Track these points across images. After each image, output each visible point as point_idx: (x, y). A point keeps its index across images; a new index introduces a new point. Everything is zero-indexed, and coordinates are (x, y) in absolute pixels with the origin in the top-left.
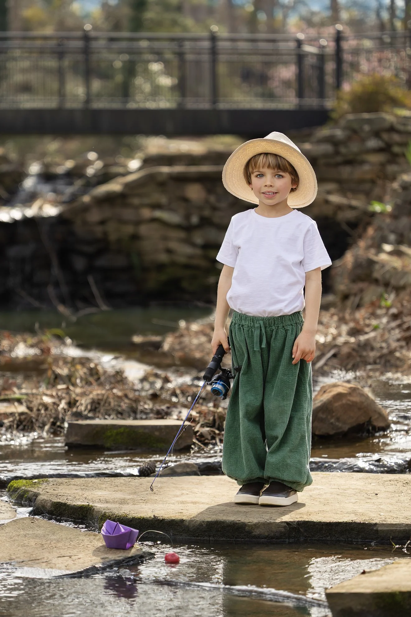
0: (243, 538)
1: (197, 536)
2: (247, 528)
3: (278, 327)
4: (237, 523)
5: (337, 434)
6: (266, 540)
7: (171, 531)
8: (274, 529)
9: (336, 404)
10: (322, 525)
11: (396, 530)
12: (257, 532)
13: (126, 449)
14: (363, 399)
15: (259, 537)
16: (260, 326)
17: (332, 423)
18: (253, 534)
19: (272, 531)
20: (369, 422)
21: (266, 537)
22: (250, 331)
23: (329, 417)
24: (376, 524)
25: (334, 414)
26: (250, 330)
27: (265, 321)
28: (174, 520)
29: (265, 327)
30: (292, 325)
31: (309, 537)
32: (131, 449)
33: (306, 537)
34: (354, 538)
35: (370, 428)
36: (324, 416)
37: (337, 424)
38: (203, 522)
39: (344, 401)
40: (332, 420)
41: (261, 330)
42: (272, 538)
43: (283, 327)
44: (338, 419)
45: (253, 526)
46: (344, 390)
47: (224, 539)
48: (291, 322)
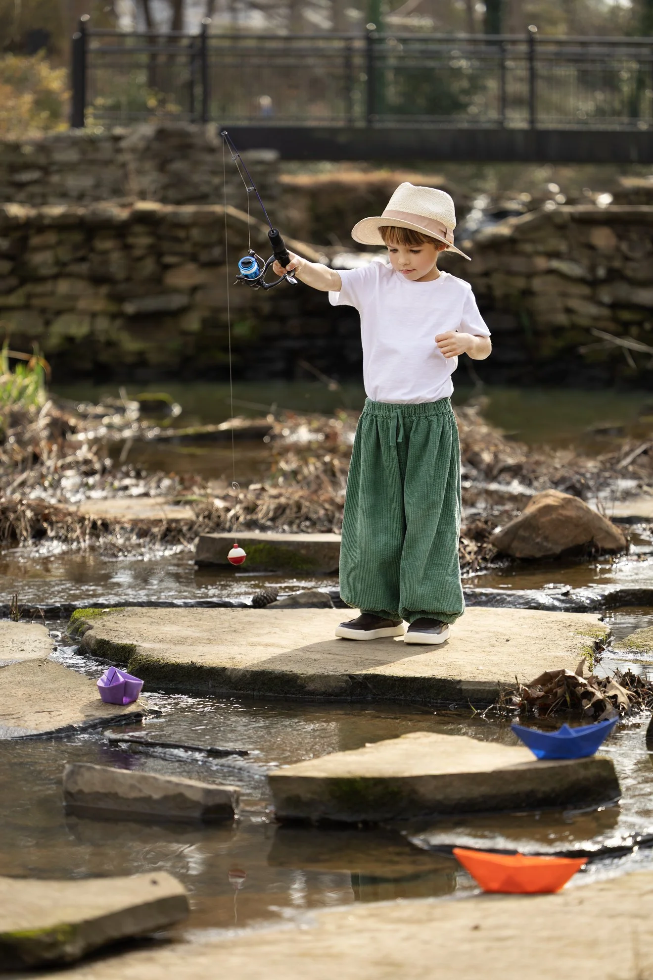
0: (293, 694)
1: (240, 690)
2: (299, 681)
3: (420, 417)
4: (286, 675)
5: (545, 557)
6: (322, 697)
7: (210, 682)
8: (333, 684)
9: (543, 520)
10: (395, 680)
11: (484, 689)
12: (311, 687)
13: (266, 570)
14: (581, 513)
15: (313, 693)
16: (398, 416)
17: (538, 543)
18: (306, 689)
19: (330, 686)
20: (592, 543)
21: (323, 694)
22: (385, 423)
23: (534, 535)
24: (460, 681)
25: (540, 532)
26: (385, 420)
27: (403, 409)
28: (215, 667)
29: (404, 418)
30: (437, 415)
31: (378, 695)
32: (271, 571)
33: (374, 695)
34: (433, 699)
35: (593, 550)
36: (527, 534)
37: (545, 544)
38: (247, 671)
39: (554, 516)
40: (538, 540)
41: (398, 421)
42: (330, 695)
43: (426, 417)
44: (546, 538)
45: (307, 680)
46: (554, 501)
47: (271, 694)
48: (436, 411)
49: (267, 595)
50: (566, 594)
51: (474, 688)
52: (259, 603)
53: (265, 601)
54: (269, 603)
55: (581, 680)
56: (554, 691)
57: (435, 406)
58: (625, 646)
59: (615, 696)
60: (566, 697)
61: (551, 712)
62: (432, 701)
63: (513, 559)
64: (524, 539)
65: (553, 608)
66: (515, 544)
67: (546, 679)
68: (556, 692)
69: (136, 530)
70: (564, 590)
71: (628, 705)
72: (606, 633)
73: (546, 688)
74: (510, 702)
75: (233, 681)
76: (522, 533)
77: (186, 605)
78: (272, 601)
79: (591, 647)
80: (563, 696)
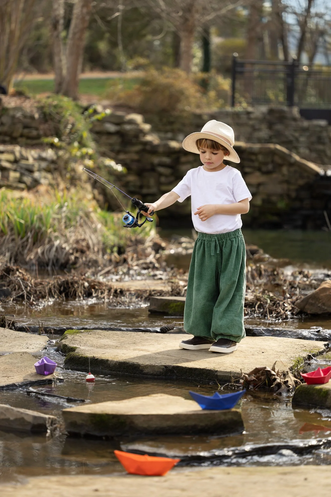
0: (138, 374)
1: (114, 371)
2: (140, 368)
3: (226, 240)
5: (323, 314)
6: (151, 376)
7: (101, 366)
8: (156, 370)
9: (322, 295)
10: (187, 369)
11: (228, 375)
12: (146, 371)
15: (147, 374)
17: (319, 307)
18: (144, 372)
21: (152, 374)
23: (317, 302)
24: (217, 371)
25: (320, 301)
29: (219, 240)
30: (235, 238)
31: (179, 376)
33: (177, 376)
34: (204, 379)
36: (313, 302)
37: (323, 307)
38: (117, 362)
39: (328, 293)
40: (320, 305)
41: (216, 242)
42: (155, 375)
43: (230, 239)
44: (324, 304)
45: (144, 367)
46: (328, 286)
47: (127, 374)
48: (234, 236)
49: (168, 327)
50: (318, 332)
51: (223, 374)
52: (164, 331)
53: (166, 330)
54: (168, 331)
55: (273, 372)
56: (260, 377)
57: (234, 233)
58: (323, 357)
59: (288, 381)
60: (266, 381)
61: (256, 388)
62: (204, 380)
63: (306, 314)
64: (312, 304)
65: (310, 339)
66: (307, 307)
67: (257, 371)
68: (261, 378)
69: (137, 295)
70: (319, 329)
71: (293, 386)
72: (320, 351)
73: (256, 376)
74: (238, 382)
75: (111, 366)
76: (310, 301)
77: (127, 330)
78: (170, 330)
79: (304, 357)
80: (265, 380)
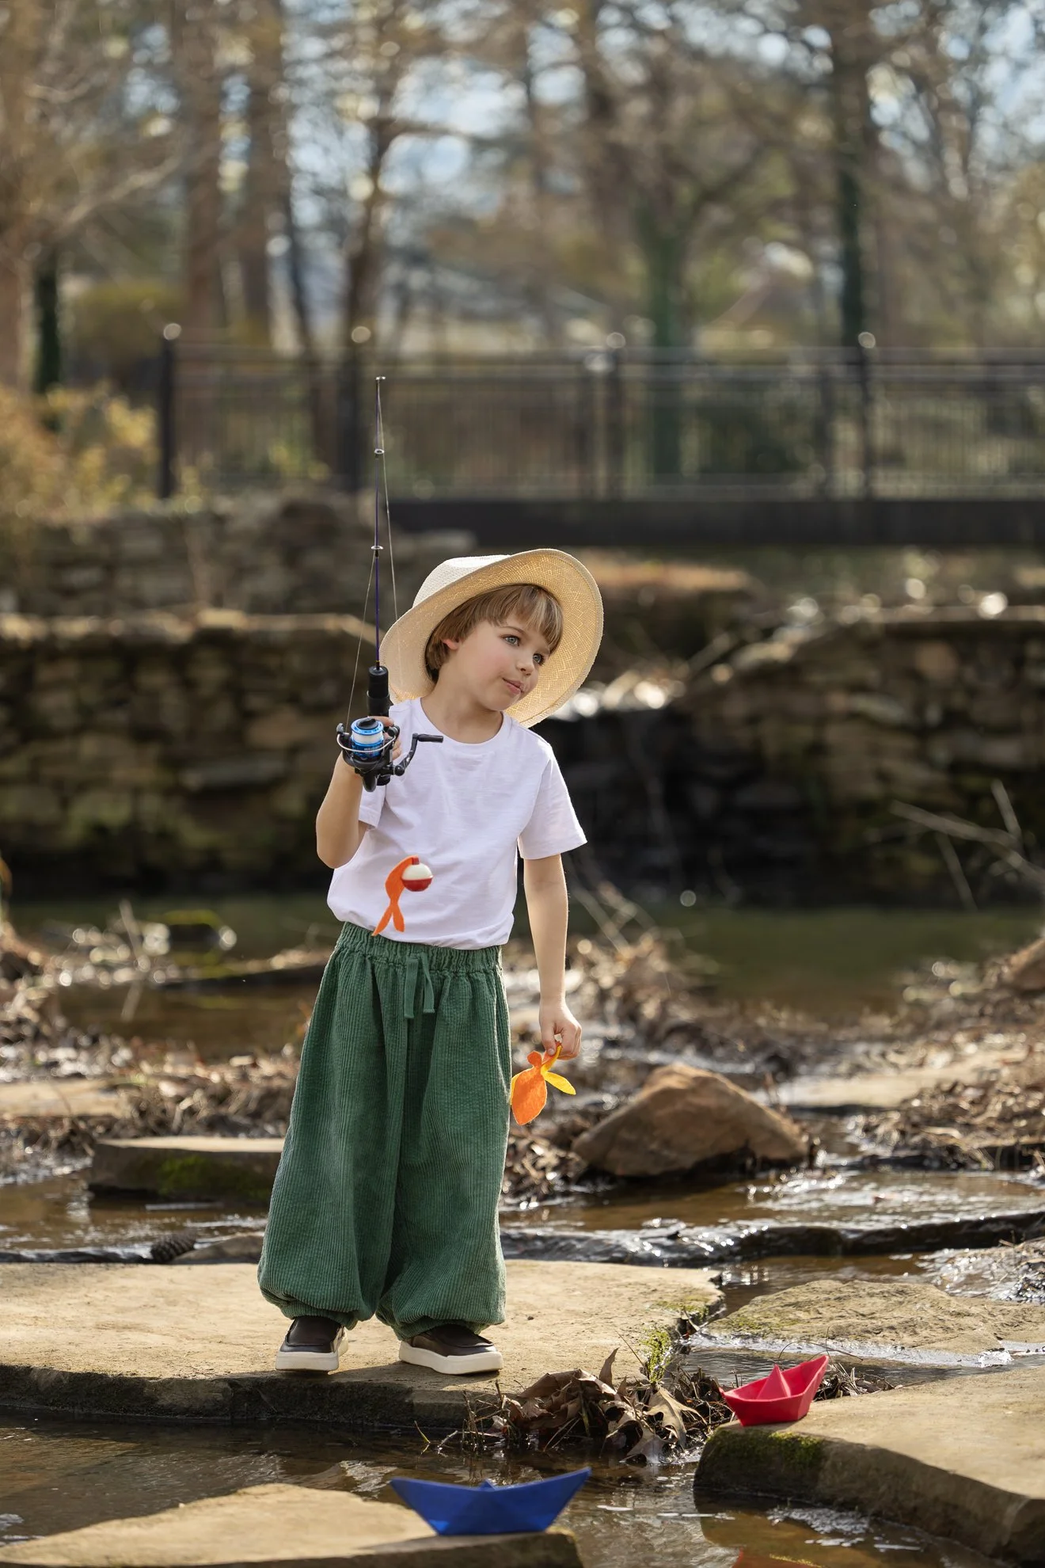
0: (138, 1412)
1: (52, 1405)
2: (146, 1390)
3: (456, 973)
4: (126, 1380)
5: (666, 1174)
6: (184, 1417)
8: (202, 1395)
9: (660, 1113)
11: (450, 1404)
12: (166, 1400)
13: (198, 1200)
14: (725, 1102)
15: (170, 1410)
16: (420, 964)
17: (652, 1152)
18: (158, 1403)
19: (196, 1399)
20: (745, 1151)
21: (186, 1411)
22: (390, 974)
23: (646, 1139)
24: (411, 1391)
25: (656, 1133)
26: (391, 970)
29: (430, 969)
31: (278, 1413)
32: (207, 1201)
34: (366, 1420)
35: (749, 1162)
36: (633, 1137)
37: (666, 1153)
38: (62, 1373)
39: (679, 1106)
41: (420, 973)
42: (198, 1413)
44: (667, 1143)
45: (159, 1388)
46: (681, 1082)
47: (101, 1412)
49: (176, 1242)
50: (674, 1237)
51: (432, 1402)
52: (163, 1256)
53: (172, 1251)
54: (179, 1254)
55: (607, 1389)
56: (563, 1406)
58: (730, 1325)
59: (660, 1416)
60: (581, 1417)
61: (552, 1444)
62: (365, 1423)
63: (612, 1178)
64: (628, 1145)
65: (649, 1261)
66: (615, 1154)
67: (549, 1385)
68: (566, 1409)
69: (25, 1134)
70: (672, 1230)
71: (681, 1431)
72: (709, 1304)
73: (547, 1403)
74: (489, 1425)
75: (42, 1389)
76: (625, 1135)
77: (42, 1259)
78: (184, 1251)
79: (669, 1329)
80: (578, 1416)
